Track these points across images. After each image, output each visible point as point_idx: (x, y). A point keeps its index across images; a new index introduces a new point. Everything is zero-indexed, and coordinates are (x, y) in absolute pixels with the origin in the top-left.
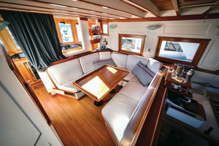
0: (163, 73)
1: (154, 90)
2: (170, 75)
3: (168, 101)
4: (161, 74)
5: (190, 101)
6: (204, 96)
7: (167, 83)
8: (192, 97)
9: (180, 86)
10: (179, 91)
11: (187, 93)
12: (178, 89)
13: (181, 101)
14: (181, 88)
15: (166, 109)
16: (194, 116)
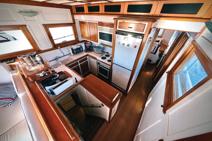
0: (18, 71)
1: (27, 93)
2: (25, 69)
3: (48, 88)
4: (17, 73)
5: (58, 75)
6: (62, 65)
7: (31, 78)
8: (56, 72)
9: (43, 72)
10: (46, 75)
11: (52, 73)
12: (45, 75)
13: (54, 80)
14: (45, 72)
15: (53, 93)
16: (67, 81)
